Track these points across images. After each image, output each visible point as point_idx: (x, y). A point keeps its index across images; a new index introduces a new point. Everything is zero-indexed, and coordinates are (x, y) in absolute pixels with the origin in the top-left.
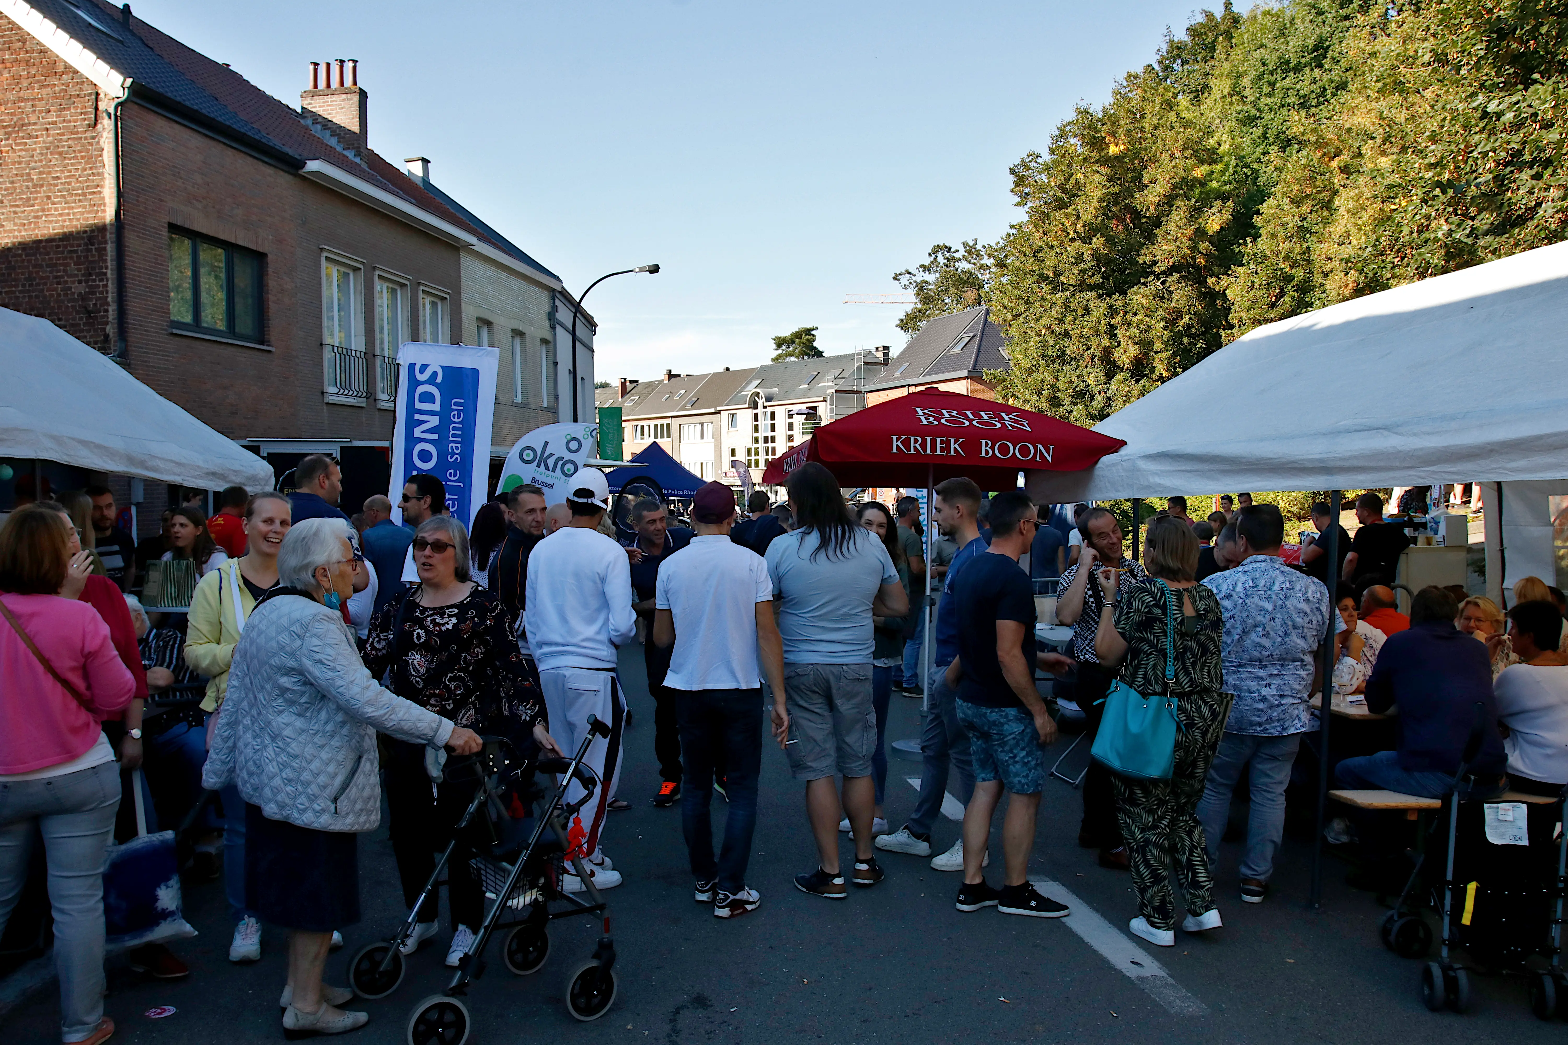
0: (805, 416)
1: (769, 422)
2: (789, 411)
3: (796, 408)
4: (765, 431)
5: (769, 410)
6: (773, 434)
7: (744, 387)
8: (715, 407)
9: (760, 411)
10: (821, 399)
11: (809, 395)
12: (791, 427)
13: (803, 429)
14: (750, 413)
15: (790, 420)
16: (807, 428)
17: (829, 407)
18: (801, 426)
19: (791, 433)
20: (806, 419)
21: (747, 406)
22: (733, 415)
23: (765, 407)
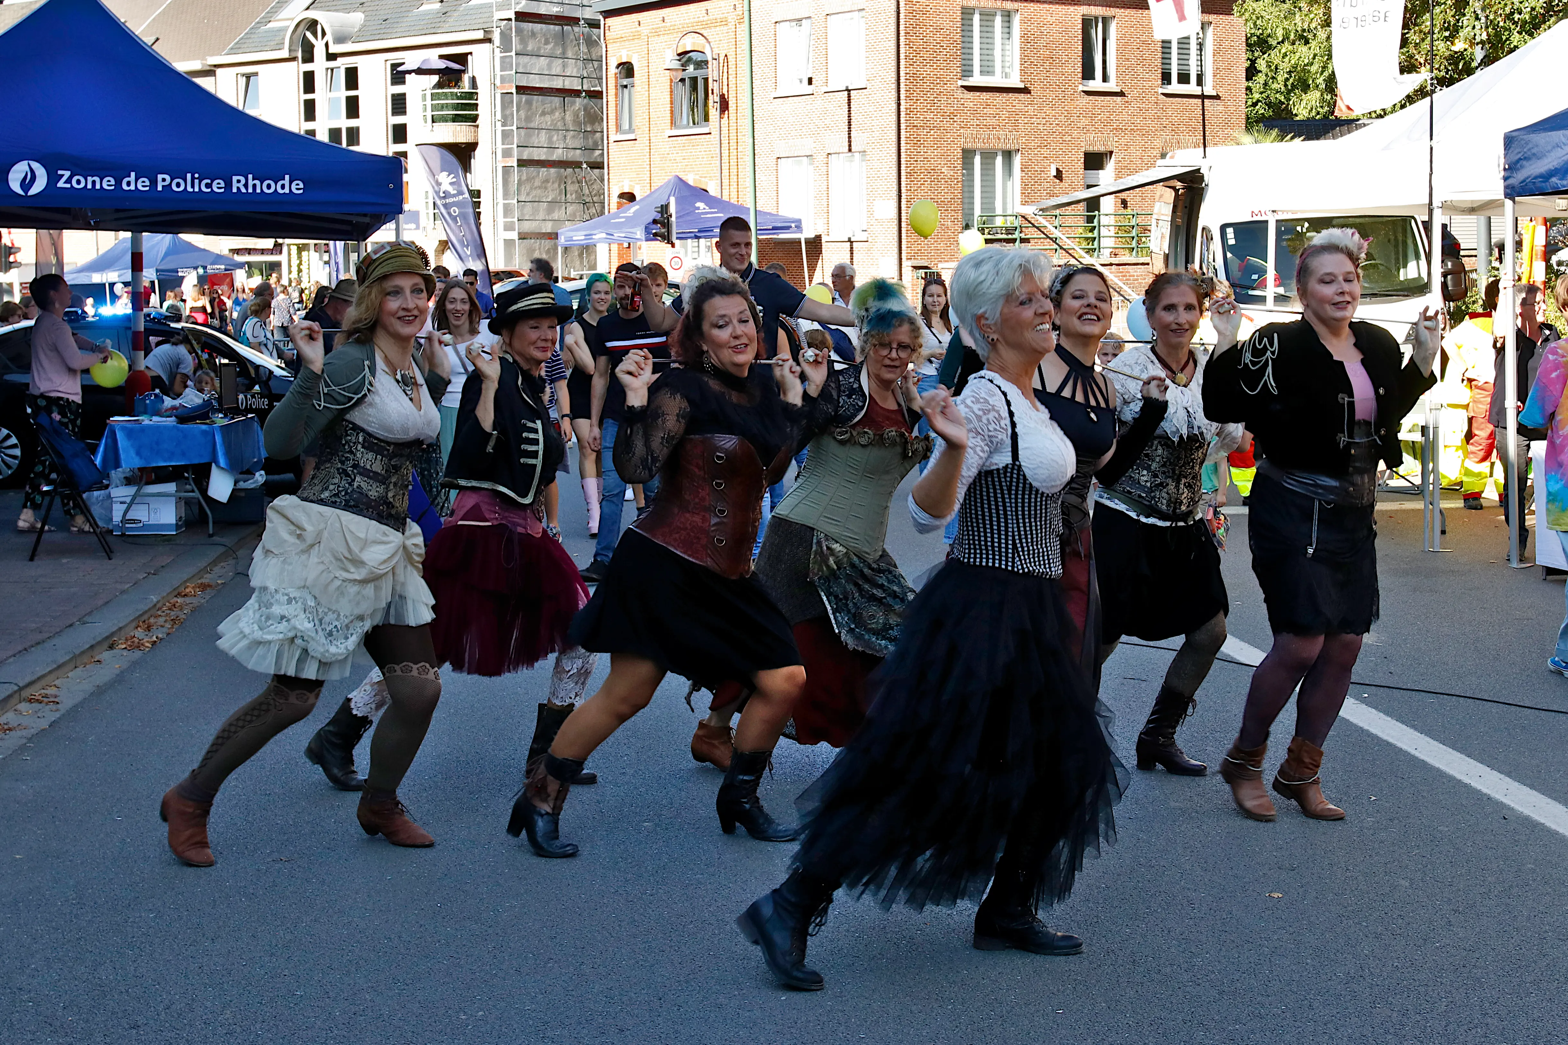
0: (435, 78)
1: (343, 93)
2: (394, 66)
3: (412, 60)
4: (333, 115)
5: (342, 63)
6: (353, 123)
7: (275, 11)
8: (204, 59)
9: (319, 65)
10: (480, 35)
11: (446, 27)
12: (399, 104)
13: (434, 108)
14: (295, 71)
15: (398, 89)
16: (442, 107)
17: (498, 54)
18: (429, 102)
19: (399, 120)
20: (439, 85)
21: (285, 54)
22: (248, 77)
23: (331, 57)
